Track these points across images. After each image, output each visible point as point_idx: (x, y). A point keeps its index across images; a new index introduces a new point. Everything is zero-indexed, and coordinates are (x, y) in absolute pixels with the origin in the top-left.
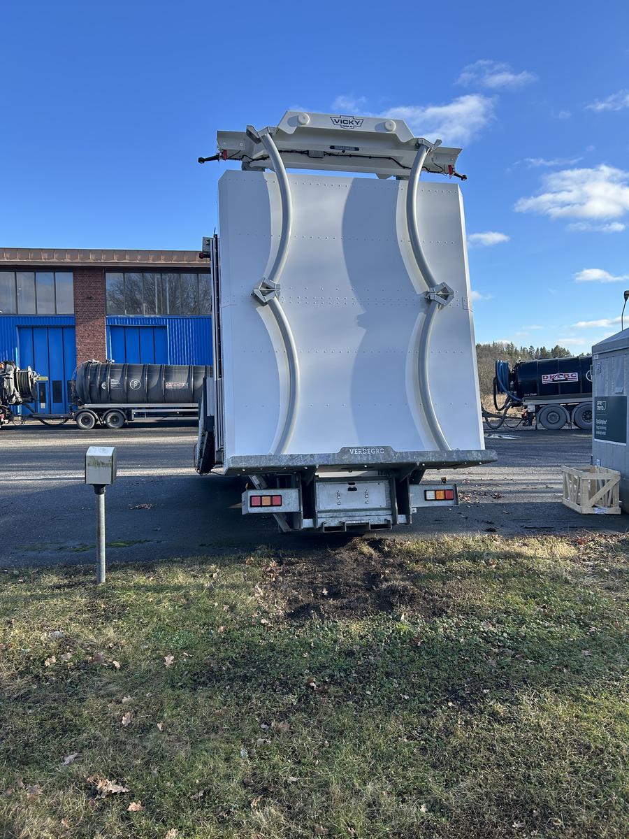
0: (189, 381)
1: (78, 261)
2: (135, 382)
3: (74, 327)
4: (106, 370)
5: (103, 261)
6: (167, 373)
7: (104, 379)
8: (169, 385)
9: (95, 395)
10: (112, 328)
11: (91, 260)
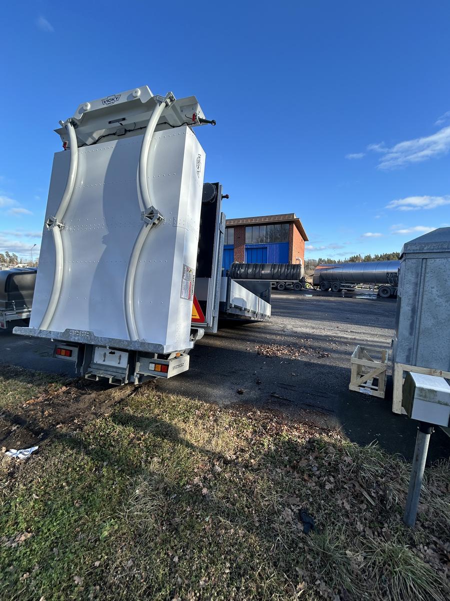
0: (271, 270)
1: (236, 223)
2: (250, 271)
3: (233, 249)
4: (241, 266)
5: (245, 222)
6: (263, 267)
7: (239, 269)
8: (263, 272)
9: (235, 275)
10: (247, 249)
11: (240, 222)
